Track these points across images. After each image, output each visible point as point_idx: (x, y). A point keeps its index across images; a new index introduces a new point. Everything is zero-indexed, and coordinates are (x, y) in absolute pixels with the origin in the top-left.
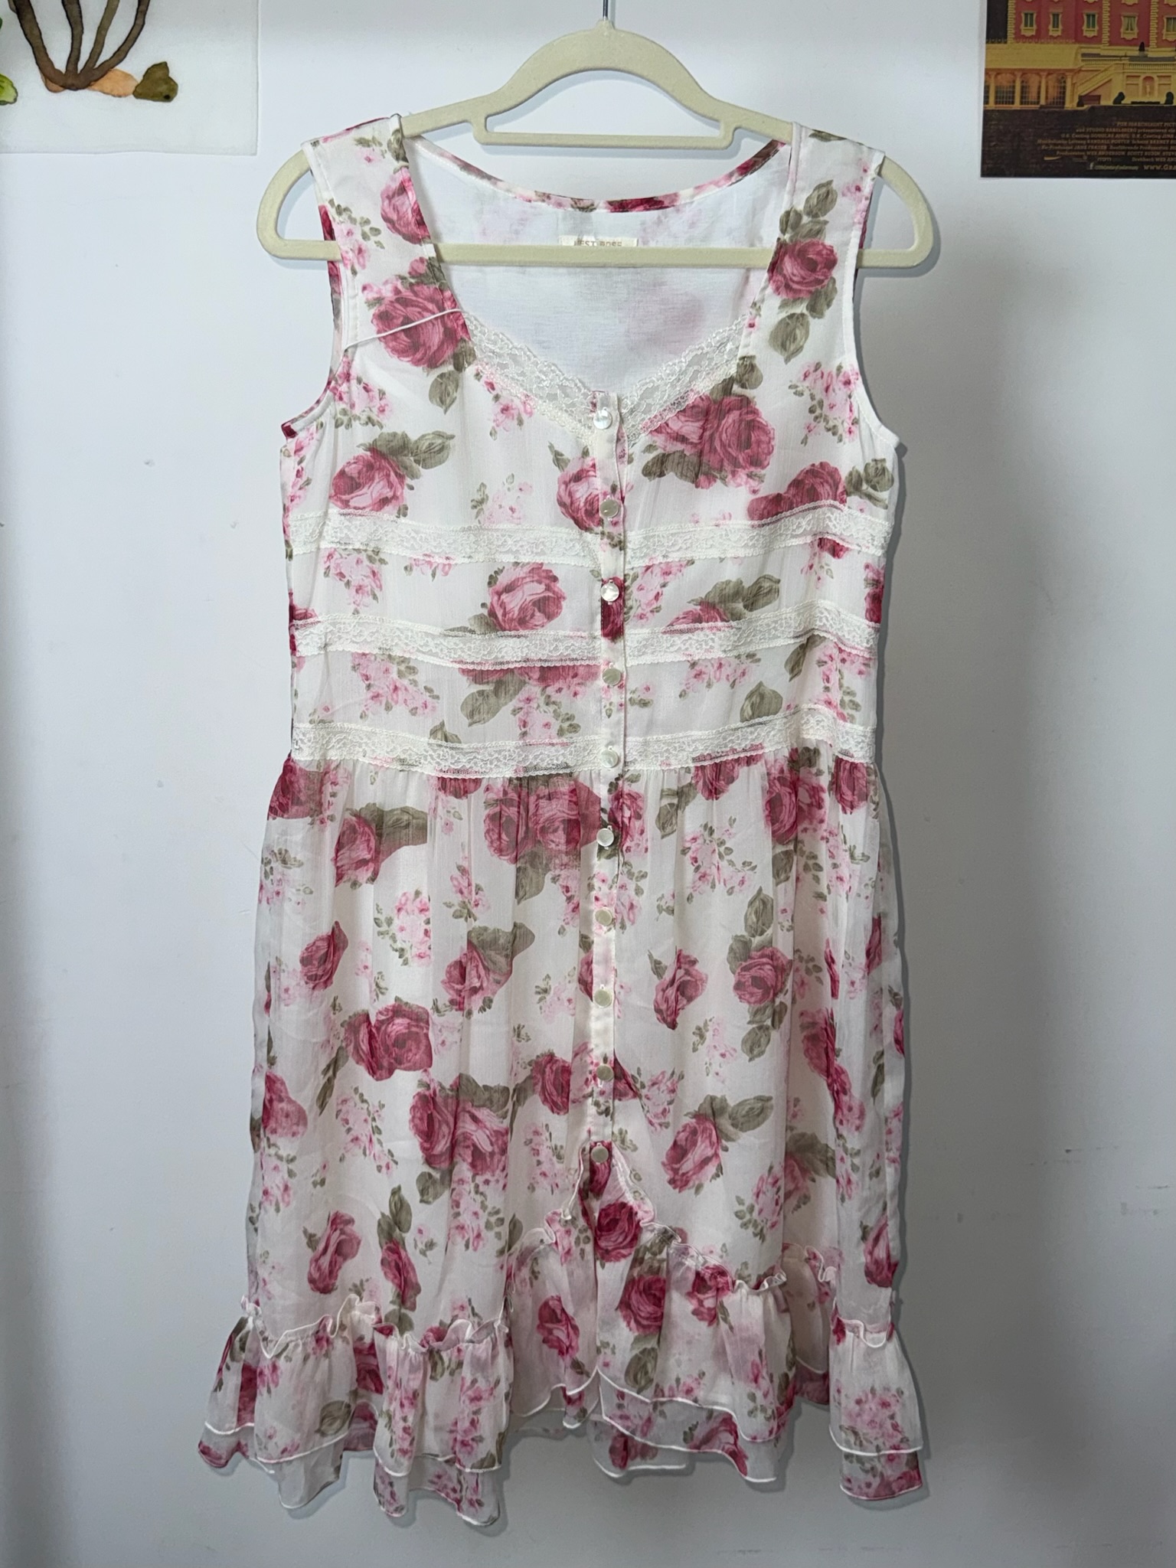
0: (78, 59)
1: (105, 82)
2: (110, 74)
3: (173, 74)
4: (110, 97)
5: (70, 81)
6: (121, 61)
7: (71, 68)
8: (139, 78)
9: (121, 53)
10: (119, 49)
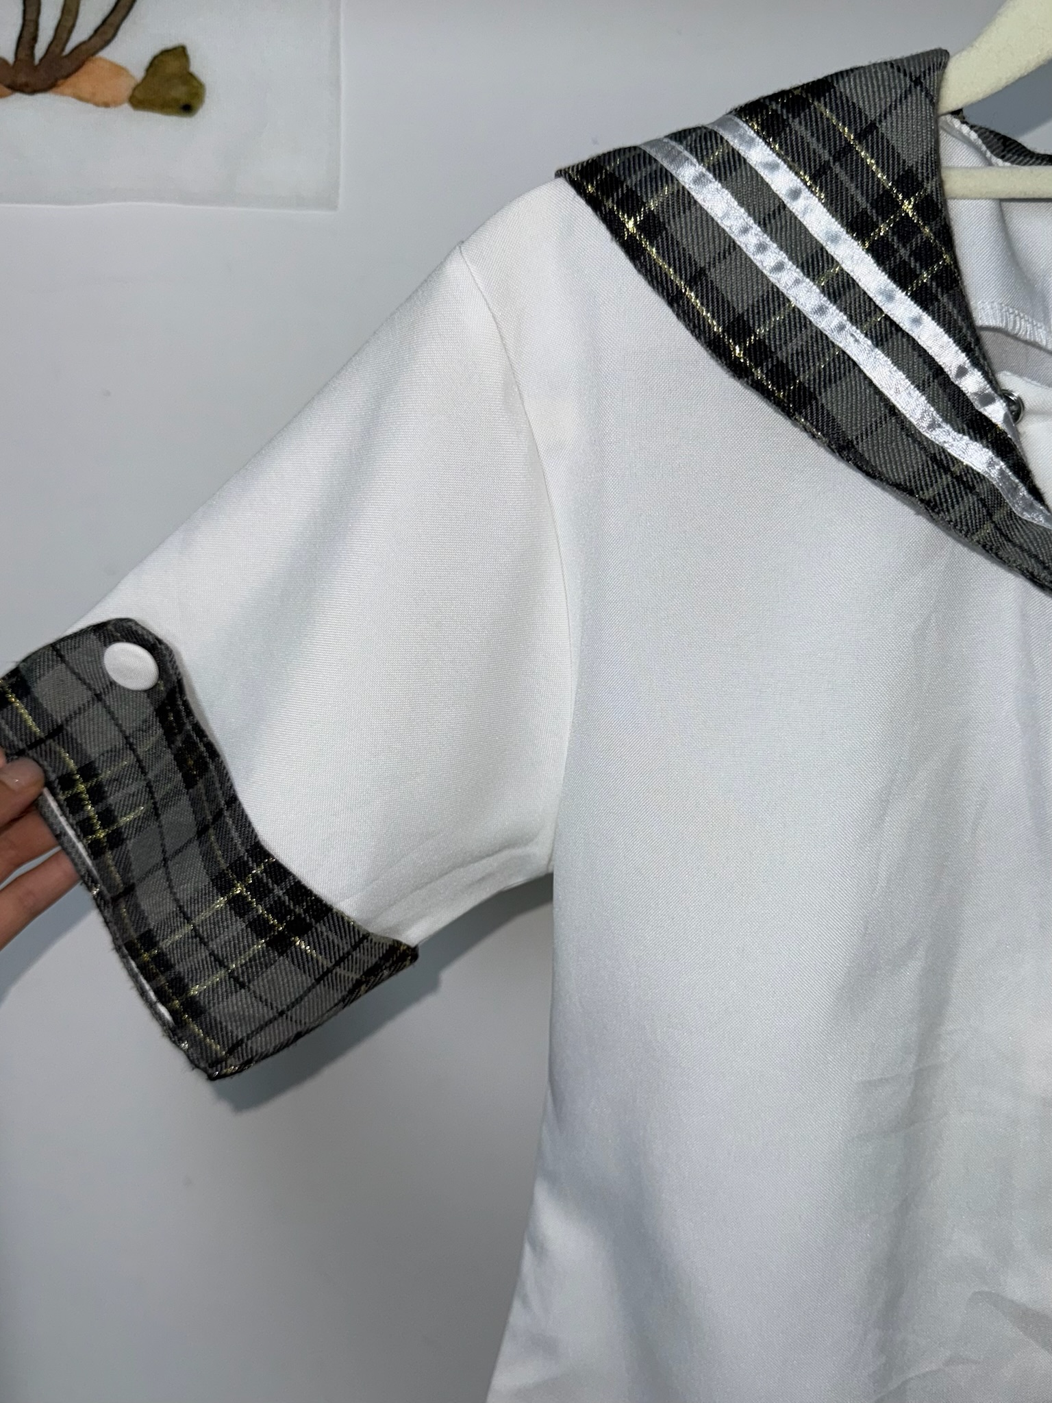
0: (35, 39)
1: (82, 80)
2: (89, 67)
3: (196, 67)
4: (90, 106)
5: (22, 79)
6: (107, 43)
7: (22, 56)
8: (138, 73)
9: (108, 30)
10: (104, 22)
